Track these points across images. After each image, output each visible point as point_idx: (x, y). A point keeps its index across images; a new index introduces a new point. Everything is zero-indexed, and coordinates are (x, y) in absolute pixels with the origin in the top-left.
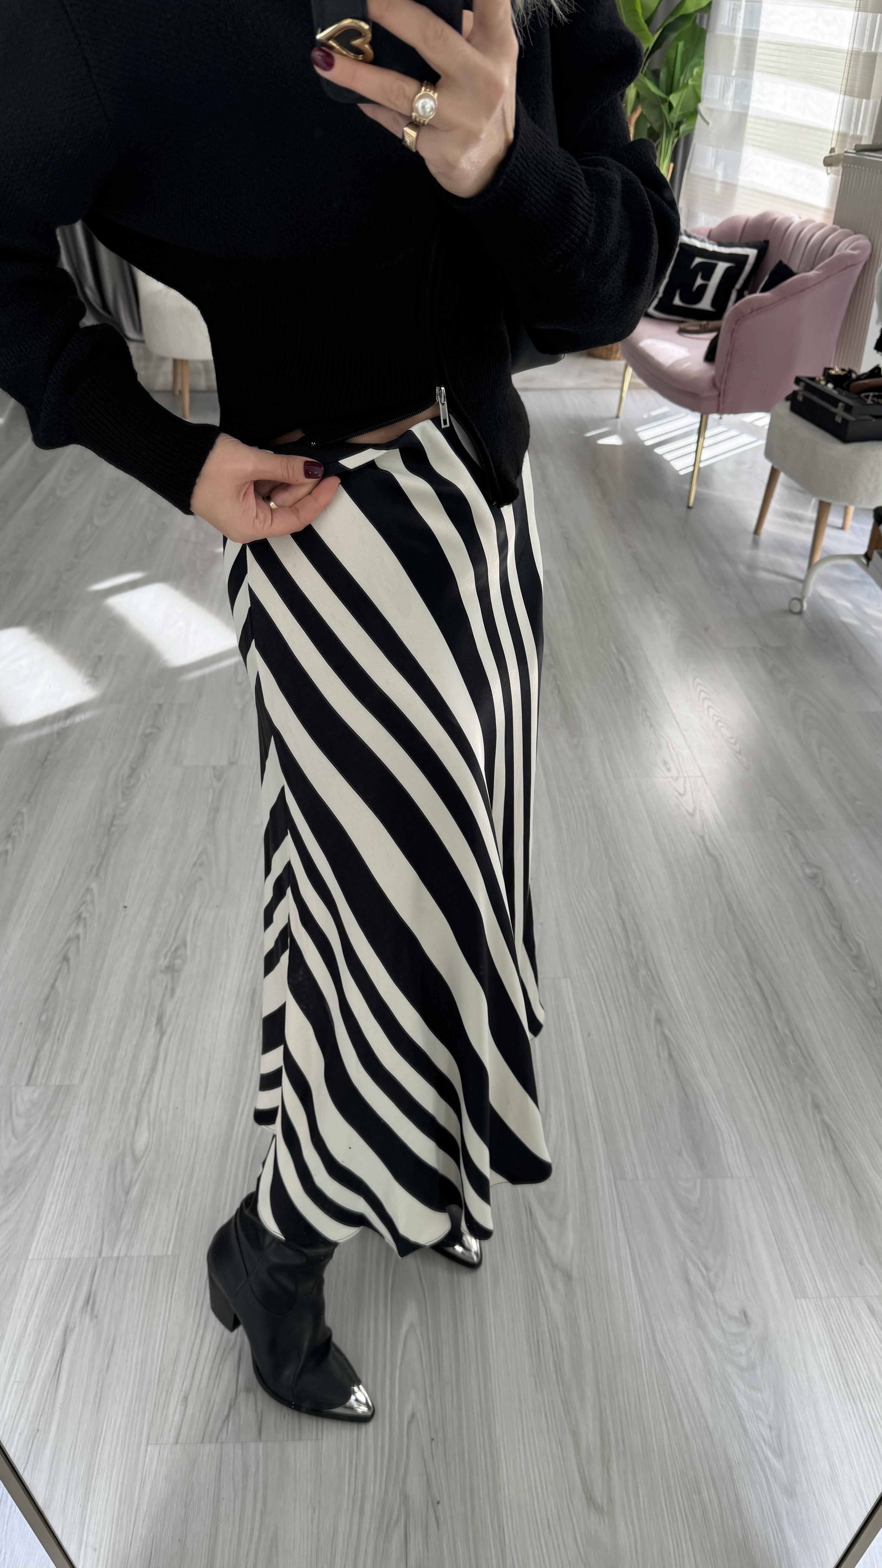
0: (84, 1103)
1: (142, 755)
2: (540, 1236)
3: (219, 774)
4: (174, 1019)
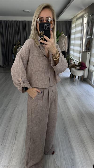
0: (7, 148)
1: (14, 109)
2: (56, 162)
3: (22, 111)
4: (17, 138)
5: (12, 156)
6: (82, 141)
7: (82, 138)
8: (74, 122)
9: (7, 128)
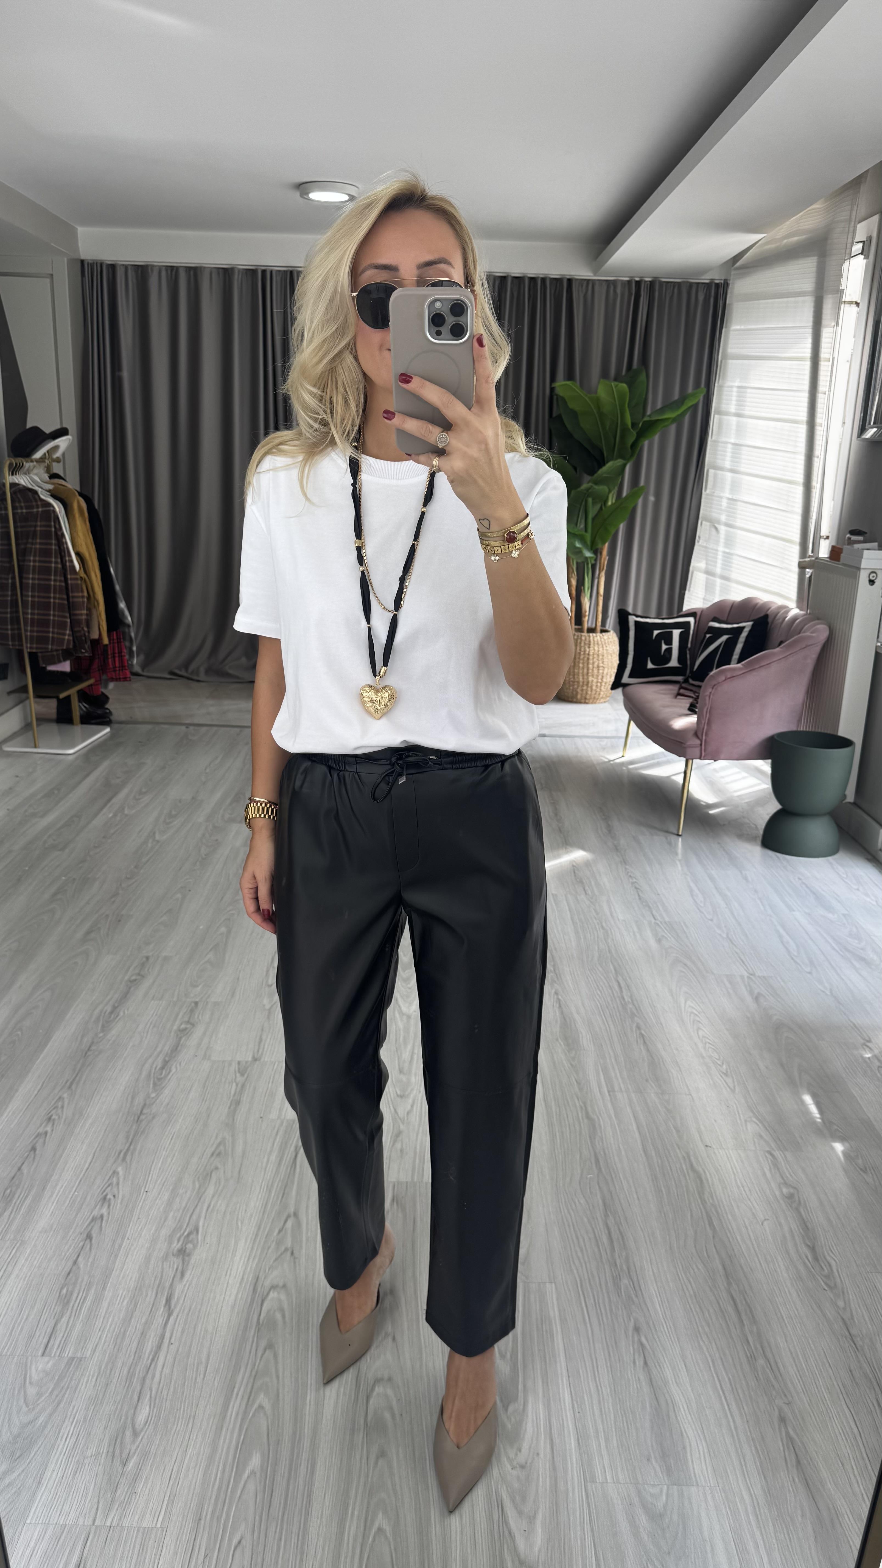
0: (93, 1376)
1: (176, 1050)
2: (510, 1532)
3: (243, 1069)
4: (181, 1301)
5: (135, 1453)
6: (761, 1362)
7: (759, 1335)
8: (701, 1194)
9: (104, 1211)
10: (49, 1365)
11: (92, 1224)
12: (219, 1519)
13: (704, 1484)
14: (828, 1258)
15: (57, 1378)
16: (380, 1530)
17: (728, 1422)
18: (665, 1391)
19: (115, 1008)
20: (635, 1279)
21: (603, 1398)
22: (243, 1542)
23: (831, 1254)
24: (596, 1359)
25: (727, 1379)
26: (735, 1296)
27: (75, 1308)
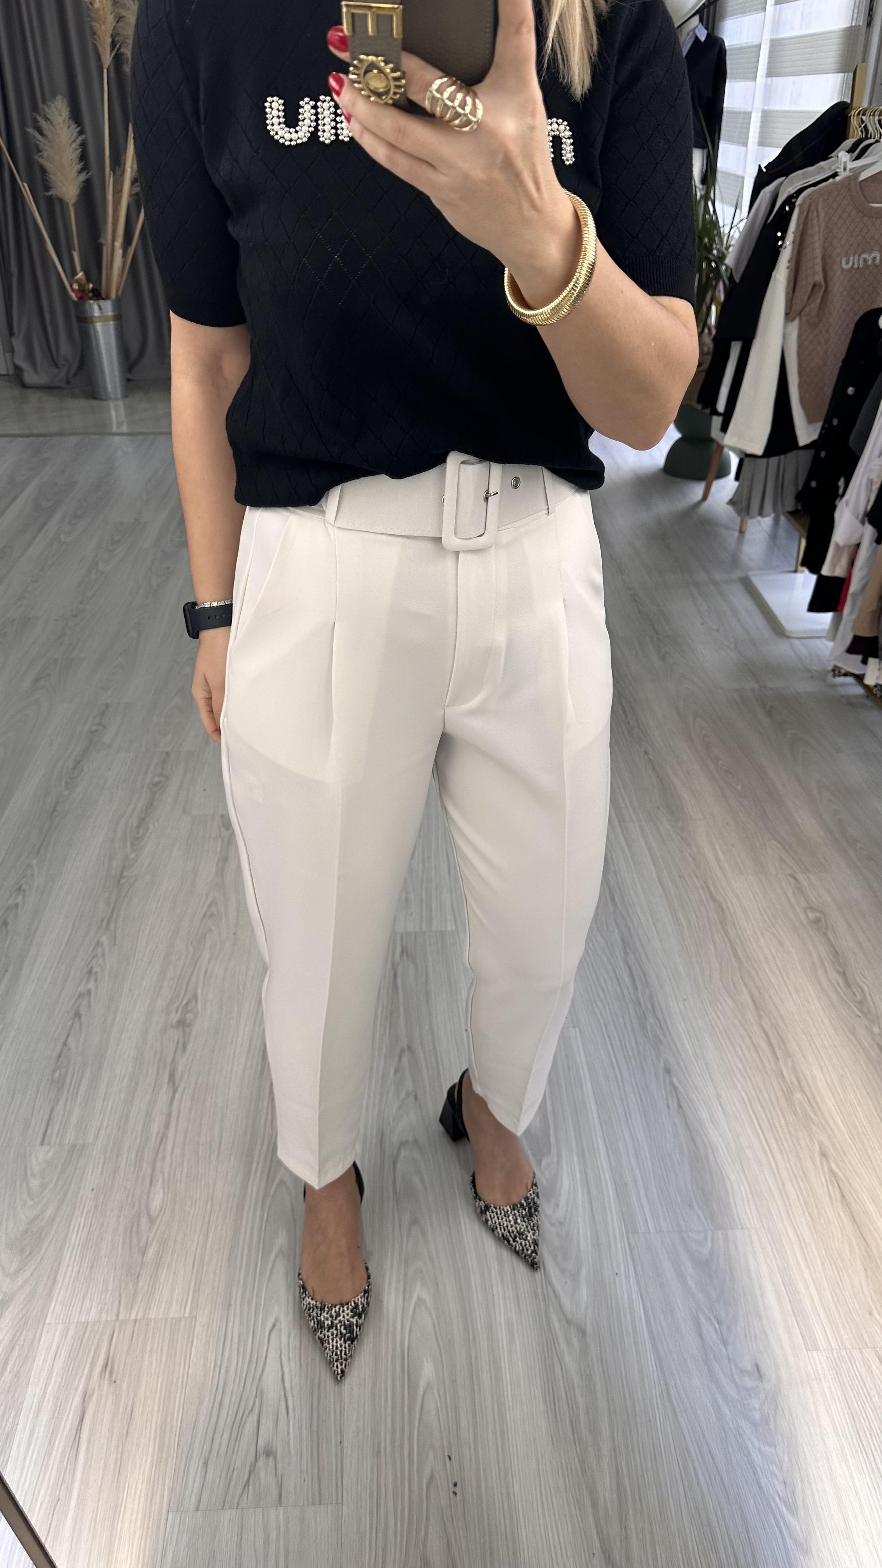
0: (99, 1163)
1: (151, 804)
2: (554, 1291)
4: (186, 1075)
5: (153, 1241)
6: (798, 1095)
7: (794, 1069)
8: (723, 923)
9: (91, 985)
10: (50, 1154)
11: (80, 1000)
12: (249, 1303)
13: (749, 1226)
14: (859, 982)
15: (60, 1167)
16: (420, 1300)
17: (769, 1161)
18: (702, 1134)
19: (77, 763)
20: (661, 1020)
21: (639, 1145)
22: (278, 1324)
23: (863, 979)
24: (628, 1105)
25: (764, 1116)
26: (767, 1029)
27: (71, 1091)
